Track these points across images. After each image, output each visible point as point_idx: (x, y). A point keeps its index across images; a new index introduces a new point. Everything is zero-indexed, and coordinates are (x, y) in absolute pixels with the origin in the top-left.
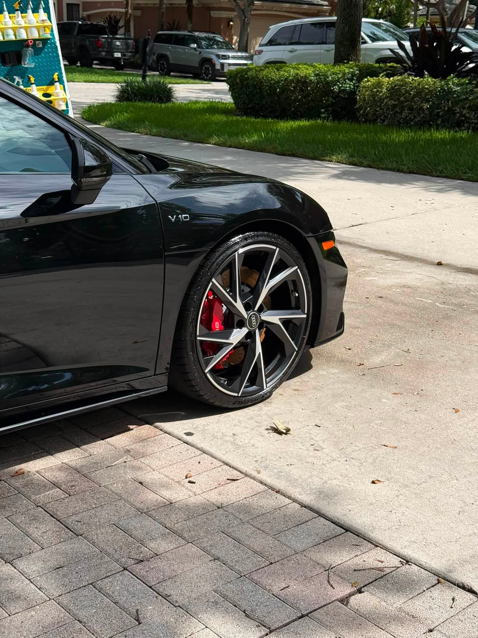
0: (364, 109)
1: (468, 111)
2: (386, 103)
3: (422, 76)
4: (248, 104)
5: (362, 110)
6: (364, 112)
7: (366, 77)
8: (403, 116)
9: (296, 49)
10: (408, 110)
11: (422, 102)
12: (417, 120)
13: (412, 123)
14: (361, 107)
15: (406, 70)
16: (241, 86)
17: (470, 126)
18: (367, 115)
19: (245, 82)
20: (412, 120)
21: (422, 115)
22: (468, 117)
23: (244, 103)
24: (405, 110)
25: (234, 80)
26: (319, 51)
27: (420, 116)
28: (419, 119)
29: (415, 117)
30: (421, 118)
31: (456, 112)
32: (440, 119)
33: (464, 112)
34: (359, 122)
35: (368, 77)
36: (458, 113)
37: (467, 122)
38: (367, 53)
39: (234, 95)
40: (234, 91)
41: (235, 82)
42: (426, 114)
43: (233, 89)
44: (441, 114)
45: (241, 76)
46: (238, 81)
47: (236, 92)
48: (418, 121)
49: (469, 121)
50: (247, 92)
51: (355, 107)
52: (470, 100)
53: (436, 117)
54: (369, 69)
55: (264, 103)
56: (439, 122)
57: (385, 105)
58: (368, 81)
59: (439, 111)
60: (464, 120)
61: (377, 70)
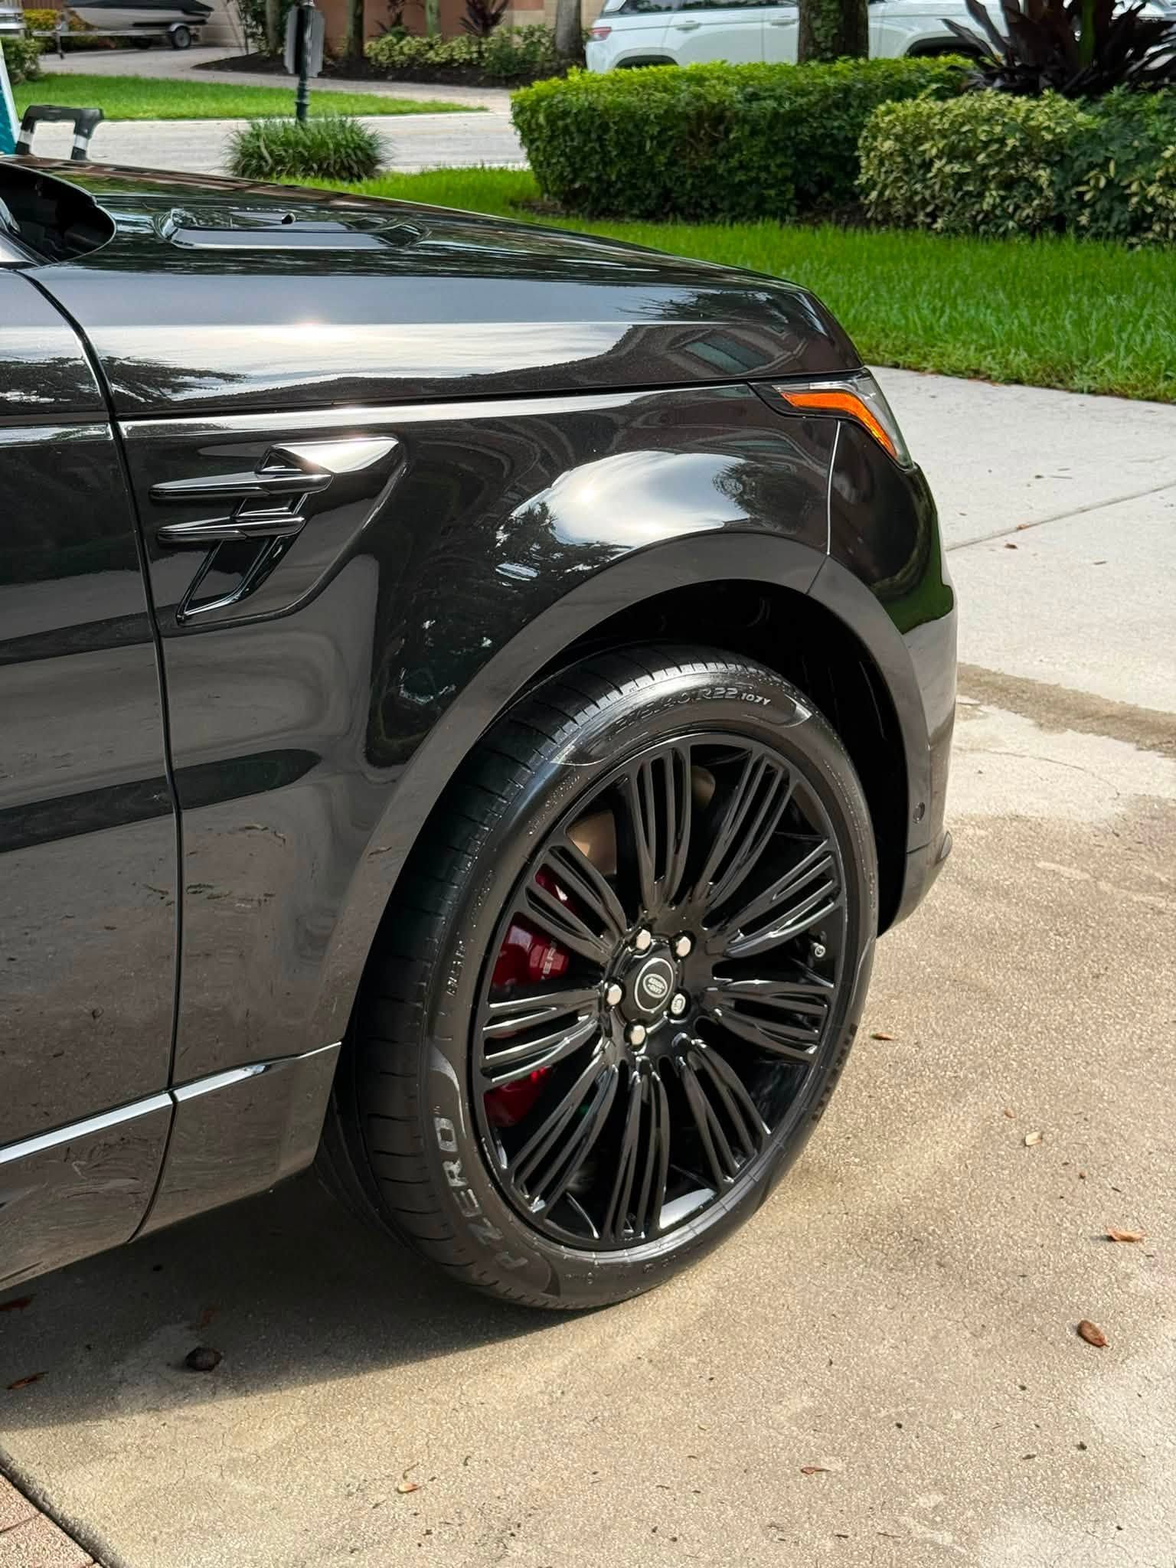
0: (879, 187)
1: (1161, 190)
2: (940, 170)
3: (1035, 93)
4: (573, 181)
5: (873, 189)
6: (881, 194)
7: (883, 102)
8: (985, 207)
9: (697, 21)
10: (997, 189)
11: (1036, 168)
12: (1024, 214)
13: (1011, 224)
14: (871, 182)
15: (990, 75)
16: (549, 133)
17: (1167, 227)
18: (888, 202)
19: (560, 123)
20: (1011, 217)
21: (1036, 202)
22: (1161, 205)
23: (561, 177)
24: (990, 190)
25: (532, 117)
26: (758, 26)
27: (1030, 205)
28: (1028, 211)
29: (1017, 207)
30: (1035, 211)
31: (1128, 191)
32: (1087, 211)
33: (1152, 190)
34: (867, 223)
35: (889, 102)
36: (1135, 194)
37: (1159, 220)
38: (885, 27)
39: (534, 155)
40: (534, 147)
41: (533, 121)
42: (1048, 199)
43: (532, 142)
44: (1087, 197)
45: (550, 106)
46: (542, 119)
47: (537, 149)
48: (1028, 217)
49: (1164, 215)
50: (567, 150)
51: (857, 182)
52: (1167, 160)
53: (1074, 207)
54: (891, 76)
55: (613, 178)
56: (1084, 220)
57: (935, 176)
58: (889, 112)
59: (1082, 189)
60: (1151, 215)
61: (913, 78)
